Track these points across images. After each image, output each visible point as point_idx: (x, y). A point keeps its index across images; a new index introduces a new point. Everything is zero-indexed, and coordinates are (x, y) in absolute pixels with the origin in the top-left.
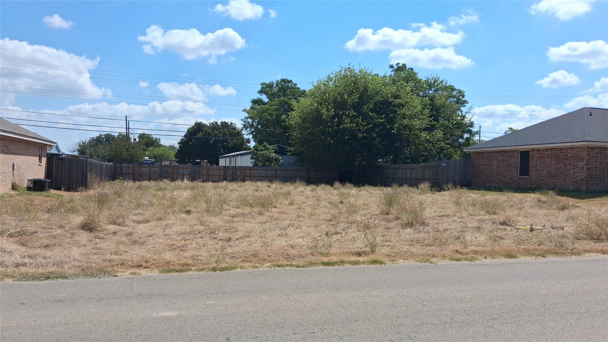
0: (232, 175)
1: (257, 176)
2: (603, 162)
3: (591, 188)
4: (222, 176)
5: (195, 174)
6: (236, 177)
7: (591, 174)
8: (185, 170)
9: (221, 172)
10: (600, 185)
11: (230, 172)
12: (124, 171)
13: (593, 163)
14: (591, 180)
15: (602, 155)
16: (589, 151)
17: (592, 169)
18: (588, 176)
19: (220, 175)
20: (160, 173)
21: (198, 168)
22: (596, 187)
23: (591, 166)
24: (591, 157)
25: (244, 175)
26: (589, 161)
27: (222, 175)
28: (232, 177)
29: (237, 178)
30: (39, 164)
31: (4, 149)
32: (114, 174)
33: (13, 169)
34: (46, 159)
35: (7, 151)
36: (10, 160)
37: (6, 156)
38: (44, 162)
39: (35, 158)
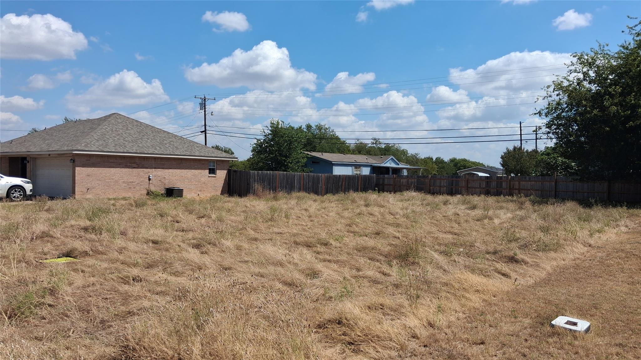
1: (529, 190)
5: (452, 185)
6: (501, 190)
8: (442, 181)
9: (483, 184)
11: (494, 184)
12: (385, 182)
19: (482, 186)
20: (417, 185)
21: (456, 179)
25: (512, 187)
27: (484, 187)
28: (496, 190)
30: (210, 175)
31: (130, 165)
32: (377, 185)
33: (150, 179)
34: (226, 172)
35: (137, 166)
36: (143, 173)
37: (134, 170)
38: (222, 174)
39: (200, 171)
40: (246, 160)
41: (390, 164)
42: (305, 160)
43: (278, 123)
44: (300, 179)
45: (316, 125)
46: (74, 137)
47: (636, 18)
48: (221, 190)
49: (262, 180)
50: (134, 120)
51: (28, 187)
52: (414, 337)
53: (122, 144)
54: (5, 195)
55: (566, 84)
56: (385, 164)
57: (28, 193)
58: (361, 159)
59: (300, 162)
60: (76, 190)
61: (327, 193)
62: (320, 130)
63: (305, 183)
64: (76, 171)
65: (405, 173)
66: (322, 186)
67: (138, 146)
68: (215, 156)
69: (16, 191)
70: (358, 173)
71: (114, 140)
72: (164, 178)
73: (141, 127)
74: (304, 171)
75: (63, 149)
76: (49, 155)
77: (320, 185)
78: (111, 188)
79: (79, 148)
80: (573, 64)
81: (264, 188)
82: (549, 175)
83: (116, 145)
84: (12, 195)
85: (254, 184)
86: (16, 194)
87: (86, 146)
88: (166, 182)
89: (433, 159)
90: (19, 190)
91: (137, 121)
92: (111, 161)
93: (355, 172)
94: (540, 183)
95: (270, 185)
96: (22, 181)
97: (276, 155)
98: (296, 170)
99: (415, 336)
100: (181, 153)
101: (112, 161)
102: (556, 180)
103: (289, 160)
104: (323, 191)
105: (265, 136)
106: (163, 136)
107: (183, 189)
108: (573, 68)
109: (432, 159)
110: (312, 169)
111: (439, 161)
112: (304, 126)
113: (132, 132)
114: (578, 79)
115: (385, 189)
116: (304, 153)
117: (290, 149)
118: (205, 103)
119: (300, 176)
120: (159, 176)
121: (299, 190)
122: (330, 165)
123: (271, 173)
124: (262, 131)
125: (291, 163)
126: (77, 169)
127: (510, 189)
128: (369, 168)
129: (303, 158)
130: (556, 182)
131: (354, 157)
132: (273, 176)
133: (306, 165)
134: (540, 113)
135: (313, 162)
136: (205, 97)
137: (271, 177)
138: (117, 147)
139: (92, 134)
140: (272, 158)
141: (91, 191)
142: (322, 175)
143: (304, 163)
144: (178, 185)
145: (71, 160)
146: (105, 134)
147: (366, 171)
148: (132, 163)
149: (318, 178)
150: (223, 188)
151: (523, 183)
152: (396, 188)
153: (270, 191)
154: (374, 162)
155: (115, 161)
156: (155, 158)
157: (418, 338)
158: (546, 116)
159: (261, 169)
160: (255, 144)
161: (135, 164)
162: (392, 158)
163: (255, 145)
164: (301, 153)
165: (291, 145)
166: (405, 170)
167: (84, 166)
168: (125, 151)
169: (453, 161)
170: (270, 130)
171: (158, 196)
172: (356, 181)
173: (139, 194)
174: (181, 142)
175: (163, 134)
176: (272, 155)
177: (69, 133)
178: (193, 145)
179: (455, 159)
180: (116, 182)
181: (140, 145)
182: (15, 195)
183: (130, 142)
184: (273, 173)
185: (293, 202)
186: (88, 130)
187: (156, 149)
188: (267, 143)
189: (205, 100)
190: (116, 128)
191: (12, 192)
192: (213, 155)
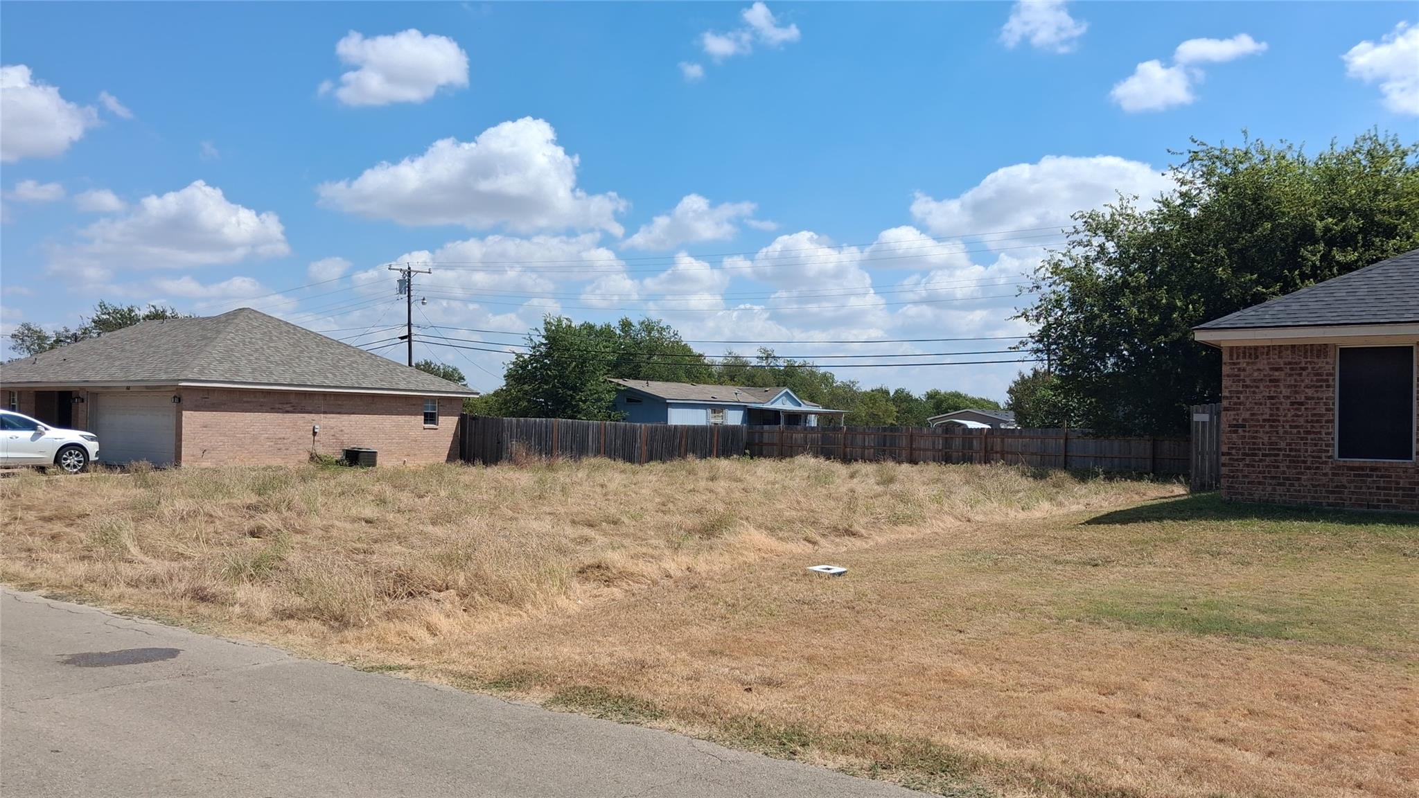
0: (961, 448)
2: (1307, 398)
3: (1251, 494)
4: (940, 450)
5: (884, 446)
7: (1248, 444)
10: (1296, 484)
12: (766, 439)
13: (1256, 403)
14: (1248, 465)
15: (1300, 375)
16: (1239, 363)
17: (1256, 426)
18: (1234, 452)
19: (936, 447)
22: (1274, 490)
23: (1247, 415)
24: (1248, 383)
26: (1239, 398)
27: (940, 448)
28: (960, 454)
29: (972, 456)
30: (427, 426)
31: (280, 406)
32: (749, 445)
33: (315, 434)
34: (456, 419)
35: (291, 409)
36: (303, 421)
37: (286, 415)
38: (448, 424)
39: (407, 418)
40: (492, 392)
41: (782, 403)
42: (613, 396)
43: (559, 321)
44: (599, 432)
45: (641, 321)
46: (173, 354)
47: (1181, 154)
48: (446, 454)
49: (525, 435)
50: (281, 321)
51: (93, 447)
52: (667, 576)
53: (264, 368)
54: (52, 462)
55: (1068, 264)
56: (772, 403)
57: (93, 457)
58: (726, 393)
59: (603, 399)
60: (183, 453)
61: (650, 459)
62: (650, 333)
63: (608, 440)
64: (183, 418)
65: (813, 421)
66: (641, 446)
67: (294, 372)
68: (437, 389)
69: (71, 454)
70: (719, 421)
71: (250, 361)
72: (342, 431)
73: (295, 335)
74: (610, 417)
75: (157, 377)
76: (128, 388)
77: (638, 445)
78: (246, 449)
79: (190, 376)
80: (1077, 232)
81: (529, 449)
82: (1056, 426)
83: (254, 370)
84: (63, 461)
85: (511, 441)
86: (72, 460)
87: (201, 372)
88: (345, 438)
89: (889, 393)
90: (77, 452)
91: (287, 323)
92: (245, 399)
93: (713, 421)
94: (1039, 440)
95: (540, 444)
96: (82, 436)
97: (554, 386)
98: (595, 416)
99: (669, 576)
100: (372, 383)
101: (249, 400)
102: (1067, 434)
103: (582, 395)
104: (644, 456)
105: (534, 348)
106: (338, 351)
107: (376, 452)
108: (1076, 237)
109: (887, 393)
110: (627, 414)
111: (903, 398)
112: (615, 324)
113: (280, 345)
114: (1087, 258)
115: (764, 452)
116: (611, 382)
117: (583, 373)
118: (409, 280)
119: (598, 427)
120: (332, 428)
121: (597, 453)
122: (662, 405)
123: (542, 422)
124: (527, 337)
125: (584, 402)
126: (186, 414)
127: (986, 451)
128: (741, 413)
129: (609, 392)
130: (1066, 439)
131: (712, 390)
132: (546, 427)
133: (614, 405)
134: (1025, 315)
135: (629, 400)
136: (409, 268)
137: (543, 429)
138: (257, 374)
139: (208, 349)
140: (545, 391)
141: (209, 455)
142: (641, 426)
143: (610, 402)
144: (366, 445)
145: (174, 397)
146: (232, 350)
147: (734, 418)
148: (283, 404)
149: (634, 430)
150: (451, 450)
151: (1010, 440)
152: (784, 451)
153: (541, 455)
154: (752, 399)
155: (254, 400)
156: (325, 394)
157: (671, 577)
158: (1037, 321)
159: (525, 413)
160: (513, 363)
161: (289, 405)
162: (787, 392)
163: (511, 366)
164: (604, 382)
165: (586, 367)
166: (813, 416)
167: (197, 408)
168: (272, 381)
169: (932, 396)
170: (543, 337)
171: (330, 463)
172: (708, 436)
173: (296, 460)
174: (371, 365)
175: (338, 348)
176: (546, 385)
177: (159, 347)
178: (395, 369)
179: (937, 393)
180: (255, 438)
181: (298, 370)
182: (69, 461)
183: (278, 364)
184: (546, 421)
185: (581, 474)
186: (198, 340)
187: (326, 377)
188: (537, 361)
189: (409, 273)
190: (251, 338)
191: (64, 456)
192: (432, 388)
